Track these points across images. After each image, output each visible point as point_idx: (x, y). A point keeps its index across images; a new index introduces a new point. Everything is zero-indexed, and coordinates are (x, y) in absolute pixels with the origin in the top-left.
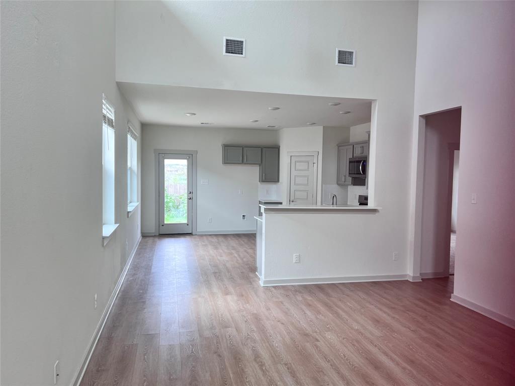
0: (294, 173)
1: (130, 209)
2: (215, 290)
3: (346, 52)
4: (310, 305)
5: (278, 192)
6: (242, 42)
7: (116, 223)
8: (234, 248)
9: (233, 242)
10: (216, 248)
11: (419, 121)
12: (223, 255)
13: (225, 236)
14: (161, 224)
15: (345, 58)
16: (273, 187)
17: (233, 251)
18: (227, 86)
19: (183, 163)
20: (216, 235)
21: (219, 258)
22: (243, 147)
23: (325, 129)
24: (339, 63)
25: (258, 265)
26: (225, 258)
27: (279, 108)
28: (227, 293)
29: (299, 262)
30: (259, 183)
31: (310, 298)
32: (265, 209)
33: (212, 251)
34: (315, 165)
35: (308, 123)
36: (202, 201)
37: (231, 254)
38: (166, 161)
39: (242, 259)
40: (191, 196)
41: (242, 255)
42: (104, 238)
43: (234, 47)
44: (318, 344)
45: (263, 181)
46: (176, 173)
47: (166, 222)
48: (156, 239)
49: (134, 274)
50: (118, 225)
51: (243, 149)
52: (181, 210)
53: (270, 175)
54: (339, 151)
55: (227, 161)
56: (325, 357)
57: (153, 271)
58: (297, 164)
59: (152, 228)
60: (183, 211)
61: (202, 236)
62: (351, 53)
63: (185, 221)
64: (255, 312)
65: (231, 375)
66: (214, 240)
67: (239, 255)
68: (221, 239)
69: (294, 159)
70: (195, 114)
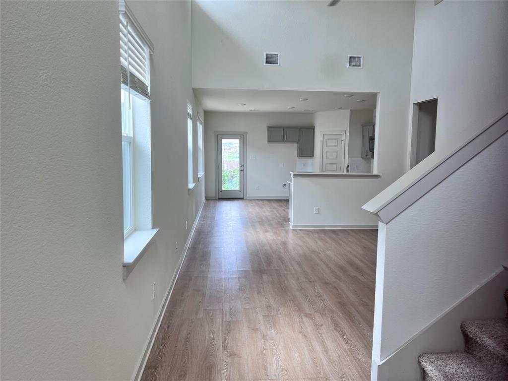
0: (326, 149)
1: (199, 176)
2: (258, 230)
3: (355, 57)
4: (322, 239)
5: (313, 165)
6: (277, 55)
7: (193, 183)
8: (275, 208)
9: (276, 205)
10: (262, 208)
11: (414, 108)
12: (266, 211)
13: (269, 200)
14: (220, 190)
15: (354, 62)
16: (309, 161)
17: (274, 210)
18: (267, 87)
19: (236, 142)
20: (263, 200)
21: (263, 213)
22: (284, 128)
23: (352, 112)
24: (350, 66)
25: (290, 217)
26: (267, 213)
27: (307, 99)
28: (267, 231)
29: (319, 213)
30: (297, 158)
31: (323, 236)
32: (294, 175)
33: (258, 209)
34: (343, 142)
35: (336, 108)
36: (251, 173)
37: (272, 211)
38: (224, 141)
39: (280, 215)
40: (242, 168)
41: (280, 212)
42: (189, 189)
43: (272, 59)
44: (320, 255)
45: (300, 156)
46: (229, 151)
47: (223, 189)
48: (216, 201)
49: (203, 221)
50: (195, 184)
51: (284, 129)
52: (235, 182)
53: (307, 151)
54: (363, 130)
55: (270, 140)
56: (322, 260)
57: (216, 219)
58: (329, 141)
59: (213, 194)
60: (236, 183)
61: (251, 200)
62: (360, 58)
63: (238, 188)
64: (283, 240)
65: (264, 264)
66: (261, 203)
67: (278, 213)
68: (265, 202)
69: (325, 137)
70: (245, 104)
